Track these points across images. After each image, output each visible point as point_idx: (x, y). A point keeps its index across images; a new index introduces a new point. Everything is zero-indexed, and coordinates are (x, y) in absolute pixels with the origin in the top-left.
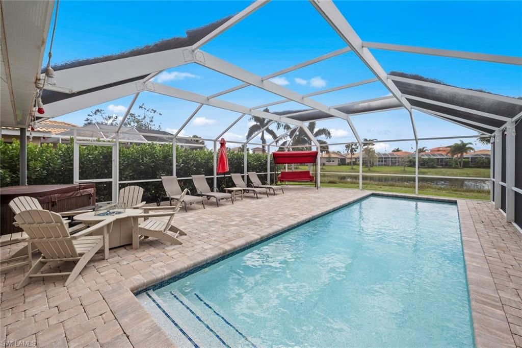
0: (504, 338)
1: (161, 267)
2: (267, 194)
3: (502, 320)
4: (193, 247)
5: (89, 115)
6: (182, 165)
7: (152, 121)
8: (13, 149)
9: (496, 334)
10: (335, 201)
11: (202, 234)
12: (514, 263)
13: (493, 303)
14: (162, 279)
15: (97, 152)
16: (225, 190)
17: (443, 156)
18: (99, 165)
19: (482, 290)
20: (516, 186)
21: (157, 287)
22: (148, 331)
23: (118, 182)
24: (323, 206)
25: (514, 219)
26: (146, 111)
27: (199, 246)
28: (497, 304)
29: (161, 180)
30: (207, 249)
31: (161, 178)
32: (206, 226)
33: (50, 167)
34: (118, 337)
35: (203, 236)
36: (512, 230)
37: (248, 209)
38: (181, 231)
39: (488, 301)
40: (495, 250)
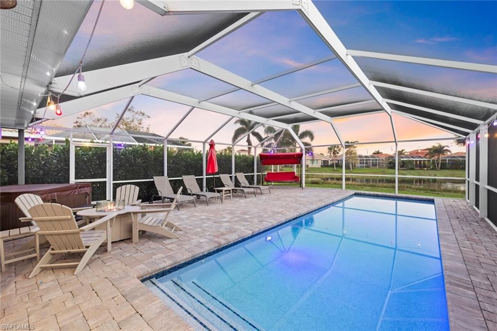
0: (474, 313)
1: (162, 258)
2: (254, 193)
3: (473, 299)
4: (189, 240)
5: (78, 118)
6: (173, 165)
7: (140, 124)
8: (10, 150)
9: (467, 310)
10: (320, 200)
11: (197, 230)
12: (485, 252)
13: (465, 285)
14: (164, 268)
15: (91, 152)
16: (214, 190)
17: (422, 158)
18: (93, 166)
19: (455, 275)
20: (489, 184)
21: (159, 276)
22: (158, 310)
23: (112, 182)
24: (309, 204)
25: (487, 215)
26: (134, 113)
27: (195, 240)
28: (469, 286)
29: (153, 180)
30: (202, 243)
31: (153, 178)
32: (199, 223)
33: (46, 168)
34: (131, 316)
35: (197, 231)
36: (485, 225)
37: (238, 208)
38: (176, 227)
39: (461, 284)
40: (468, 242)
